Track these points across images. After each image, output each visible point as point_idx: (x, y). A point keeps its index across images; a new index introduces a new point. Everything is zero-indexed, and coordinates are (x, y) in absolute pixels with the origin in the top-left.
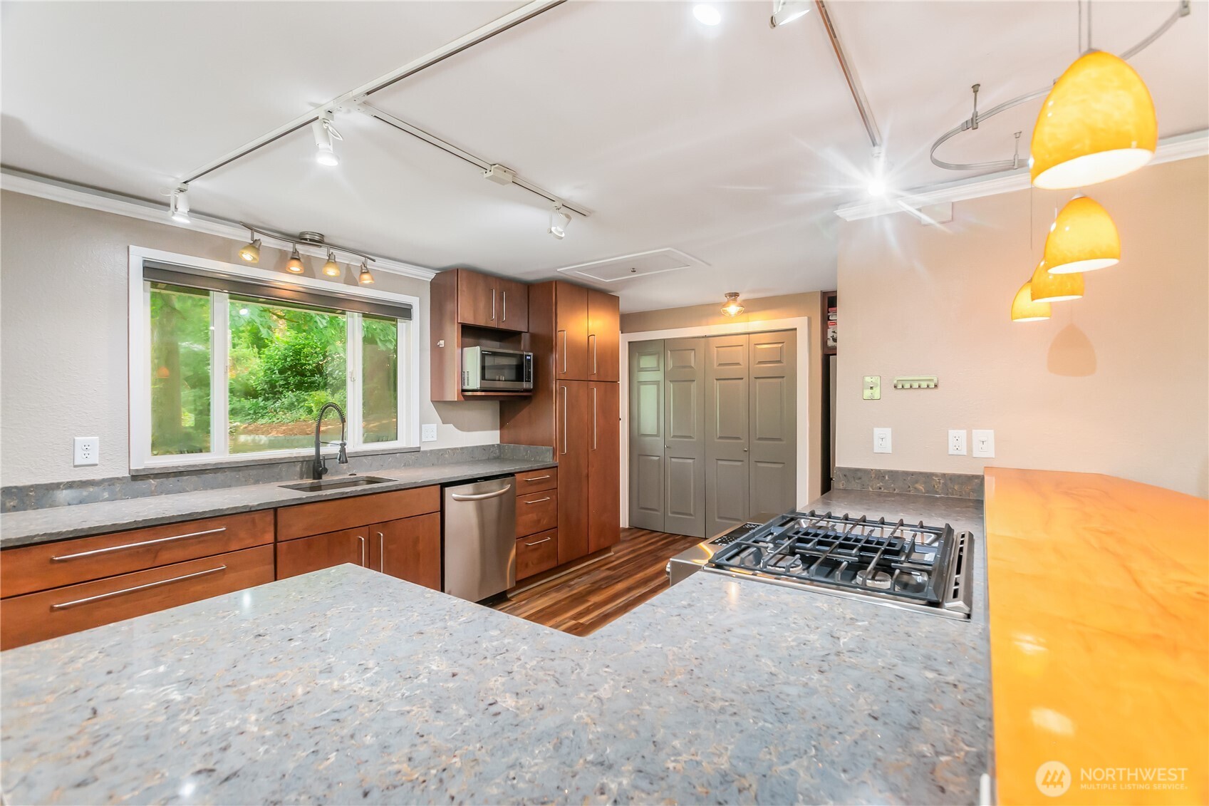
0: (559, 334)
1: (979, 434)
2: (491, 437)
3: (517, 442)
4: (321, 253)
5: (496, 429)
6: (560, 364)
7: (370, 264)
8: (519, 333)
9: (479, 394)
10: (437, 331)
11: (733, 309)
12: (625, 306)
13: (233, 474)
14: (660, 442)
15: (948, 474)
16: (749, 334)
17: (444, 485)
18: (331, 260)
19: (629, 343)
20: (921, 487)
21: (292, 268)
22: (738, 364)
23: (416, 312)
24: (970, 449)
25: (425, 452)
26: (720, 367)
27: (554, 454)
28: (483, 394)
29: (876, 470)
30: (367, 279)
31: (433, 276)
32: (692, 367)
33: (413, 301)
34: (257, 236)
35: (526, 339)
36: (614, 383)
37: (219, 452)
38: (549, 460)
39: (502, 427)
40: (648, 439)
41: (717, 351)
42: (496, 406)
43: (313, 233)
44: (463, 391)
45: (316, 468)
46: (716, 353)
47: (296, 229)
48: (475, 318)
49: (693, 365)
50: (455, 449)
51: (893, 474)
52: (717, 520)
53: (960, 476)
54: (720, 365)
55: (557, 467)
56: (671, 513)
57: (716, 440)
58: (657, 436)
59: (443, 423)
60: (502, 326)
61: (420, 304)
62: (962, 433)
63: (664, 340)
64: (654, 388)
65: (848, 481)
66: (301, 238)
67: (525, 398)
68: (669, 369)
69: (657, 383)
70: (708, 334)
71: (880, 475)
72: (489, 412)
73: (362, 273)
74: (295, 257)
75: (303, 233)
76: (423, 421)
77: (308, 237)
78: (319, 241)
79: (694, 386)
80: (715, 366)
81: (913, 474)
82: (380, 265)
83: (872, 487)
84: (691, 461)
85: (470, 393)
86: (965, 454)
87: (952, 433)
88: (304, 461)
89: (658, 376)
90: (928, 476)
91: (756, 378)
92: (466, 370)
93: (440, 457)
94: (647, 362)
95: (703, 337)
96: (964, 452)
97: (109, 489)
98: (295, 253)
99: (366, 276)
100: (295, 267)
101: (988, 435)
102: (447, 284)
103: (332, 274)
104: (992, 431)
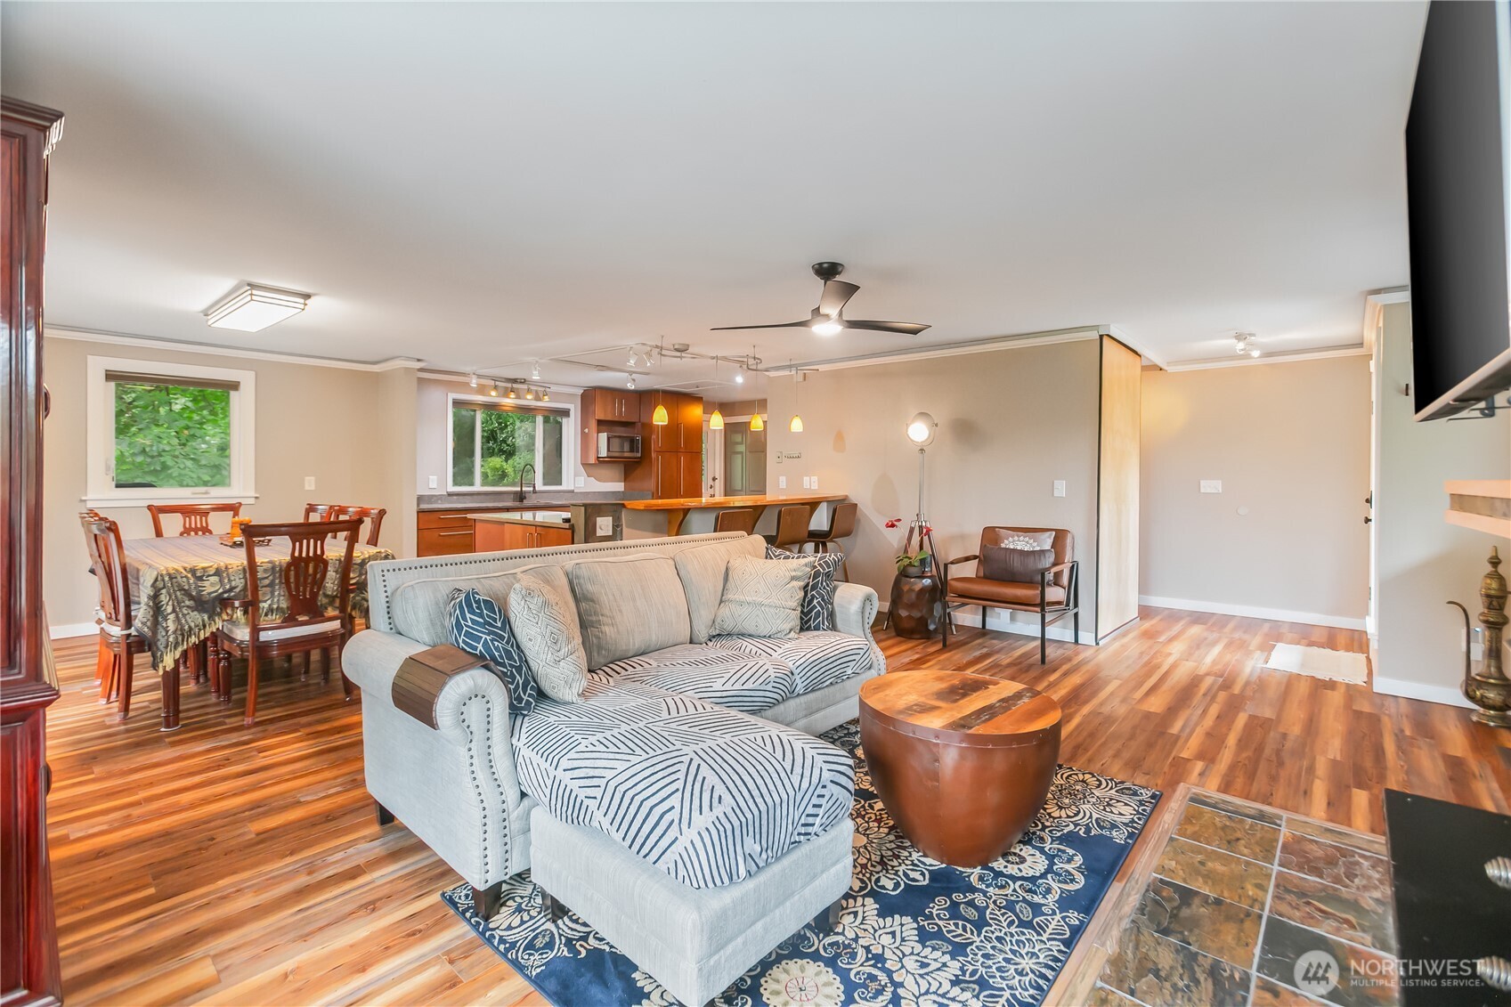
2: (619, 487)
3: (634, 490)
4: (525, 387)
6: (657, 442)
7: (548, 390)
8: (632, 423)
9: (608, 459)
10: (584, 424)
18: (529, 391)
23: (573, 413)
24: (810, 485)
25: (577, 493)
27: (653, 496)
28: (611, 459)
33: (571, 407)
34: (497, 382)
35: (635, 426)
36: (699, 454)
37: (478, 487)
39: (625, 480)
42: (620, 468)
43: (522, 379)
44: (598, 458)
45: (522, 497)
47: (511, 377)
48: (605, 416)
50: (596, 492)
59: (587, 477)
60: (622, 419)
61: (575, 408)
62: (808, 478)
66: (515, 381)
67: (638, 462)
72: (616, 471)
73: (544, 395)
74: (512, 390)
75: (516, 378)
76: (576, 475)
77: (519, 380)
78: (524, 382)
82: (554, 388)
85: (603, 459)
86: (809, 487)
87: (805, 478)
88: (515, 493)
92: (599, 446)
93: (585, 496)
97: (441, 499)
98: (512, 388)
99: (546, 397)
100: (512, 395)
101: (815, 479)
102: (590, 396)
103: (529, 397)
104: (817, 477)
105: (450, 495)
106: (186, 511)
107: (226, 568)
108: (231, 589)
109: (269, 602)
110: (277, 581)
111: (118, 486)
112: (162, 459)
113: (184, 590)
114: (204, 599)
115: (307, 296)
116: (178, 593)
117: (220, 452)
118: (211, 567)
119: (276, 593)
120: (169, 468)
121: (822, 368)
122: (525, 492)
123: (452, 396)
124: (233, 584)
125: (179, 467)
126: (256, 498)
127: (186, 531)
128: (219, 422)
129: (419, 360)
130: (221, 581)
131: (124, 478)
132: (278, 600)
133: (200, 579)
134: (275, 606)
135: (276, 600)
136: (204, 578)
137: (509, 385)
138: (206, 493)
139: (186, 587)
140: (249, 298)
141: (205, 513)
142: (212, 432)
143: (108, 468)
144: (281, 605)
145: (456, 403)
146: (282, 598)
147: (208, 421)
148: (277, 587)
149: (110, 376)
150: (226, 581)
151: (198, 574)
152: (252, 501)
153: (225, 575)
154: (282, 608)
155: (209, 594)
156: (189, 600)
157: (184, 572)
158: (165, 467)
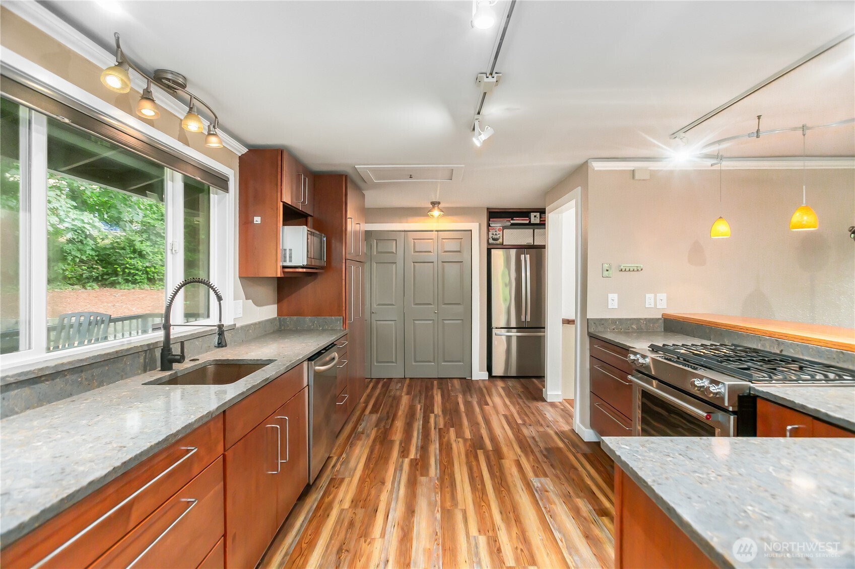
0: (348, 220)
1: (659, 296)
2: (273, 311)
5: (274, 304)
6: (350, 246)
8: (307, 216)
11: (435, 213)
13: (74, 377)
15: (648, 319)
16: (438, 231)
17: (309, 359)
20: (634, 327)
21: (143, 111)
22: (430, 252)
24: (655, 304)
25: (238, 328)
26: (416, 254)
27: (344, 323)
29: (612, 319)
31: (243, 151)
32: (392, 253)
35: (311, 222)
41: (414, 243)
42: (275, 282)
44: (286, 267)
45: (165, 357)
49: (393, 251)
51: (621, 320)
52: (414, 364)
53: (653, 319)
54: (416, 252)
55: (347, 333)
56: (376, 363)
57: (413, 306)
59: (247, 299)
60: (304, 209)
62: (652, 296)
65: (597, 326)
68: (375, 254)
70: (406, 229)
71: (614, 321)
79: (395, 267)
80: (412, 253)
81: (631, 319)
83: (610, 329)
84: (393, 323)
87: (648, 296)
90: (638, 320)
91: (443, 262)
93: (246, 332)
95: (402, 231)
96: (653, 306)
101: (664, 296)
104: (666, 294)
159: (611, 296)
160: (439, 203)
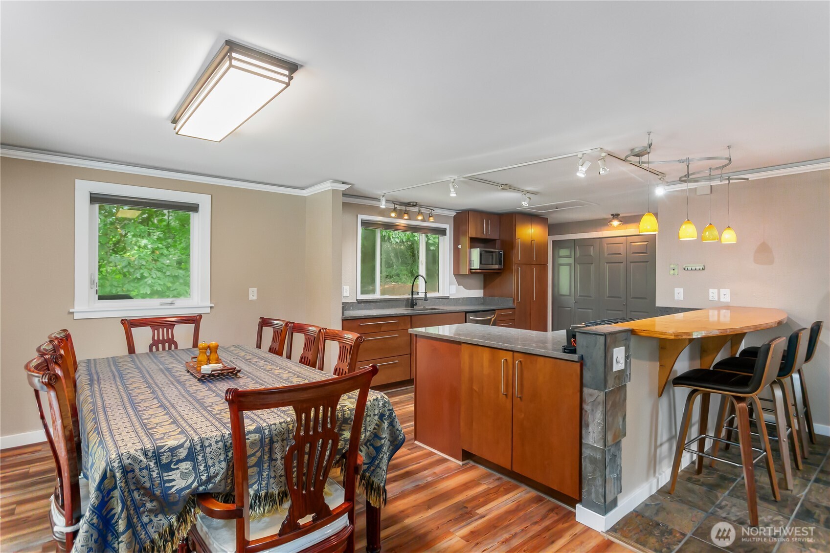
0: (517, 240)
1: (722, 291)
2: (478, 293)
3: (494, 296)
4: (416, 209)
5: (482, 289)
6: (518, 256)
7: (433, 213)
8: (495, 240)
9: (478, 271)
10: (456, 241)
11: (615, 223)
12: (550, 221)
14: (571, 300)
16: (627, 236)
17: (466, 312)
18: (419, 213)
19: (553, 241)
22: (620, 254)
23: (448, 232)
24: (719, 298)
25: (451, 299)
26: (609, 256)
27: (514, 301)
28: (480, 271)
29: (675, 308)
30: (431, 219)
31: (455, 214)
32: (591, 255)
33: (447, 226)
34: (396, 206)
35: (498, 244)
36: (545, 266)
37: (377, 296)
38: (511, 305)
39: (485, 288)
40: (563, 297)
41: (607, 247)
42: (482, 277)
43: (414, 202)
44: (471, 269)
45: (412, 303)
46: (606, 248)
47: (406, 201)
48: (476, 233)
49: (592, 254)
50: (464, 298)
54: (609, 254)
55: (515, 308)
57: (606, 298)
58: (570, 295)
59: (459, 285)
60: (488, 237)
61: (449, 227)
62: (716, 291)
63: (574, 239)
64: (568, 267)
65: (662, 313)
66: (409, 204)
67: (498, 273)
68: (578, 256)
69: (570, 265)
70: (601, 236)
71: (677, 310)
72: (478, 281)
73: (430, 217)
74: (406, 212)
75: (410, 202)
76: (451, 284)
77: (411, 204)
78: (415, 205)
79: (592, 267)
80: (606, 255)
82: (437, 211)
84: (590, 311)
85: (474, 271)
86: (717, 300)
87: (711, 290)
88: (407, 300)
89: (570, 261)
91: (631, 262)
92: (472, 259)
93: (457, 301)
94: (563, 252)
95: (598, 238)
96: (716, 299)
97: (352, 306)
98: (406, 210)
99: (431, 218)
100: (406, 217)
101: (727, 291)
102: (462, 218)
103: (420, 218)
104: (729, 290)
105: (359, 302)
106: (155, 323)
107: (203, 446)
108: (209, 479)
109: (255, 487)
110: (266, 457)
111: (101, 298)
112: (142, 271)
113: (145, 488)
114: (171, 499)
115: (293, 67)
116: (136, 494)
117: (178, 265)
118: (182, 446)
119: (265, 474)
120: (146, 278)
121: (752, 177)
122: (416, 299)
123: (361, 217)
124: (212, 471)
125: (152, 277)
126: (211, 307)
127: (155, 343)
128: (178, 246)
129: (344, 183)
130: (195, 468)
131: (107, 291)
132: (267, 484)
133: (167, 468)
134: (263, 493)
135: (264, 483)
136: (172, 466)
137: (404, 208)
138: (171, 304)
139: (148, 485)
140: (227, 64)
141: (171, 326)
142: (173, 253)
143: (92, 282)
144: (270, 491)
145: (364, 223)
146: (272, 480)
147: (171, 246)
148: (266, 466)
149: (95, 198)
150: (202, 468)
151: (165, 460)
152: (208, 310)
153: (200, 458)
154: (272, 495)
155: (180, 491)
156: (151, 501)
157: (142, 458)
158: (143, 277)
159: (677, 290)
160: (618, 215)
